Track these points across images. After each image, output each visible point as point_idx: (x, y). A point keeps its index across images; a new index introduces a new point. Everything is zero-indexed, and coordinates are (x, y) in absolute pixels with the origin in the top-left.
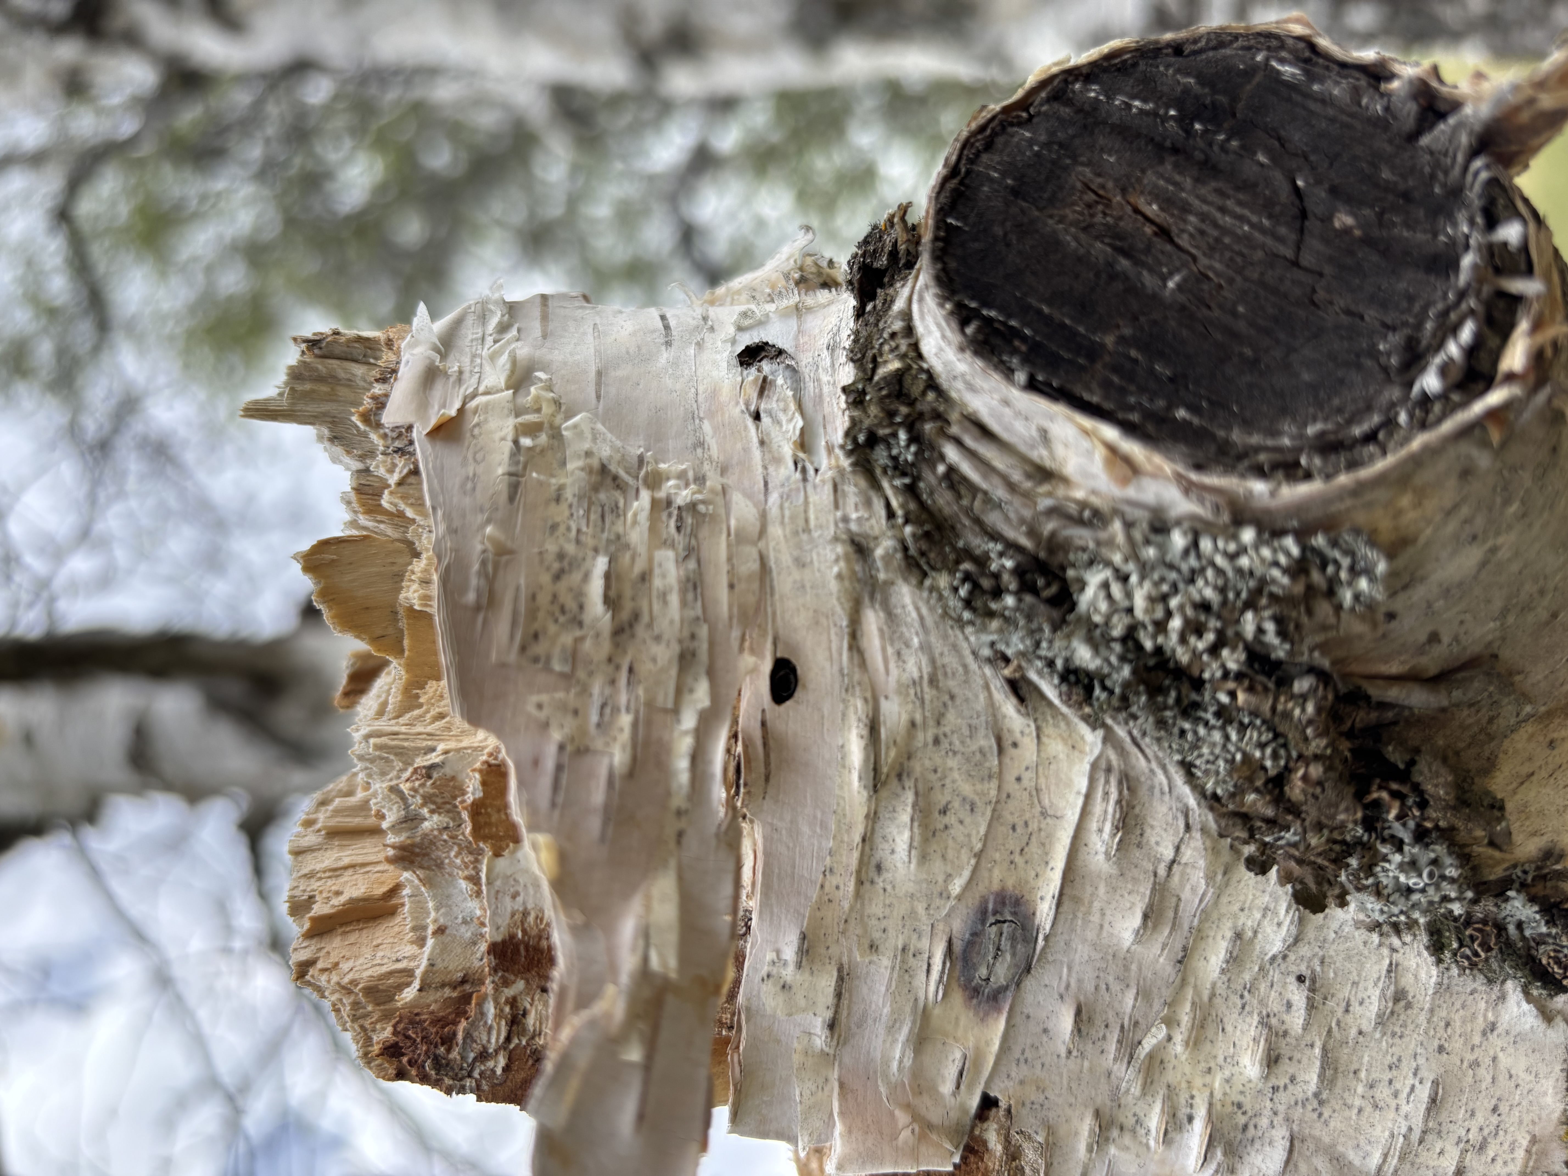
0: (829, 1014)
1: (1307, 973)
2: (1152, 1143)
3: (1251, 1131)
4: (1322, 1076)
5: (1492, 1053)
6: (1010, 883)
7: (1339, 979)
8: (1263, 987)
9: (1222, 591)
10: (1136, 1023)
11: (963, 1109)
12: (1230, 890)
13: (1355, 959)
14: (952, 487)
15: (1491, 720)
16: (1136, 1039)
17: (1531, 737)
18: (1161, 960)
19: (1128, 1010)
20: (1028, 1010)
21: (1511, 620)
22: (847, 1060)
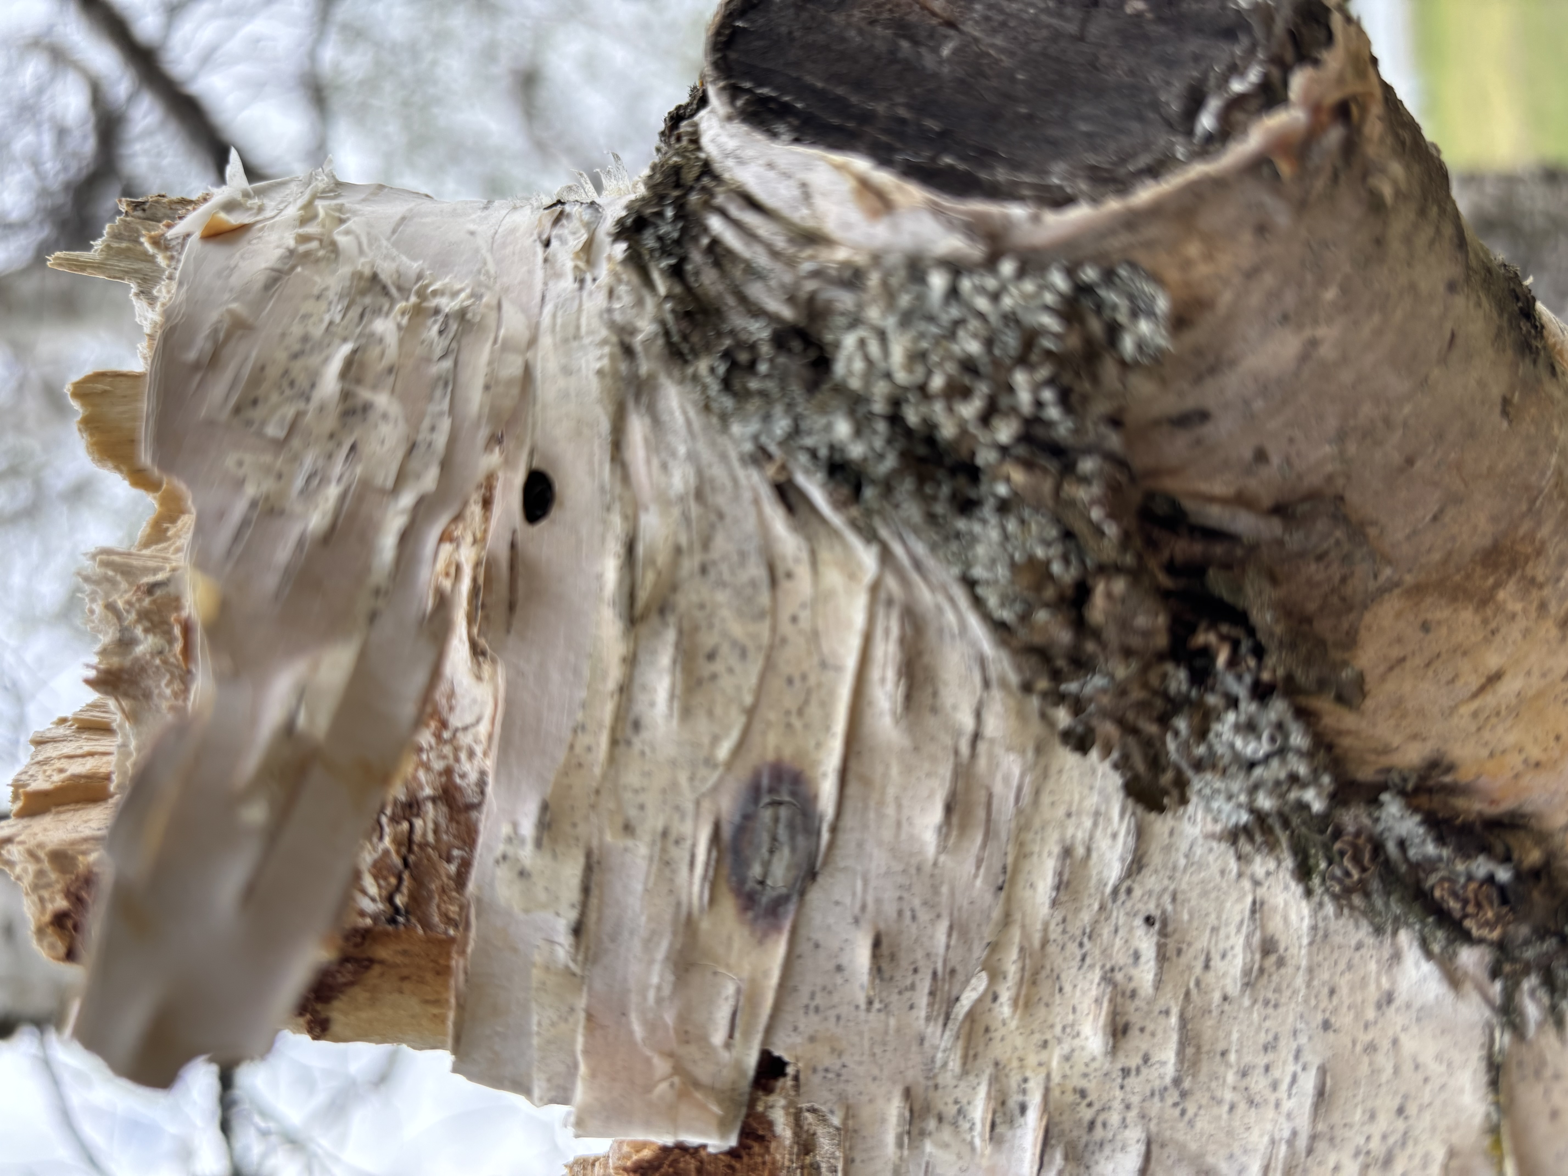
0: (573, 915)
1: (1156, 913)
2: (978, 1142)
3: (1099, 1133)
4: (1181, 1053)
5: (1390, 1033)
6: (788, 753)
7: (1195, 924)
8: (1106, 931)
9: (989, 343)
10: (953, 972)
11: (738, 1066)
12: (1051, 785)
13: (1213, 895)
14: (717, 264)
15: (1344, 580)
16: (954, 994)
17: (1399, 615)
18: (979, 883)
19: (941, 950)
20: (818, 936)
21: (1352, 448)
22: (598, 985)
